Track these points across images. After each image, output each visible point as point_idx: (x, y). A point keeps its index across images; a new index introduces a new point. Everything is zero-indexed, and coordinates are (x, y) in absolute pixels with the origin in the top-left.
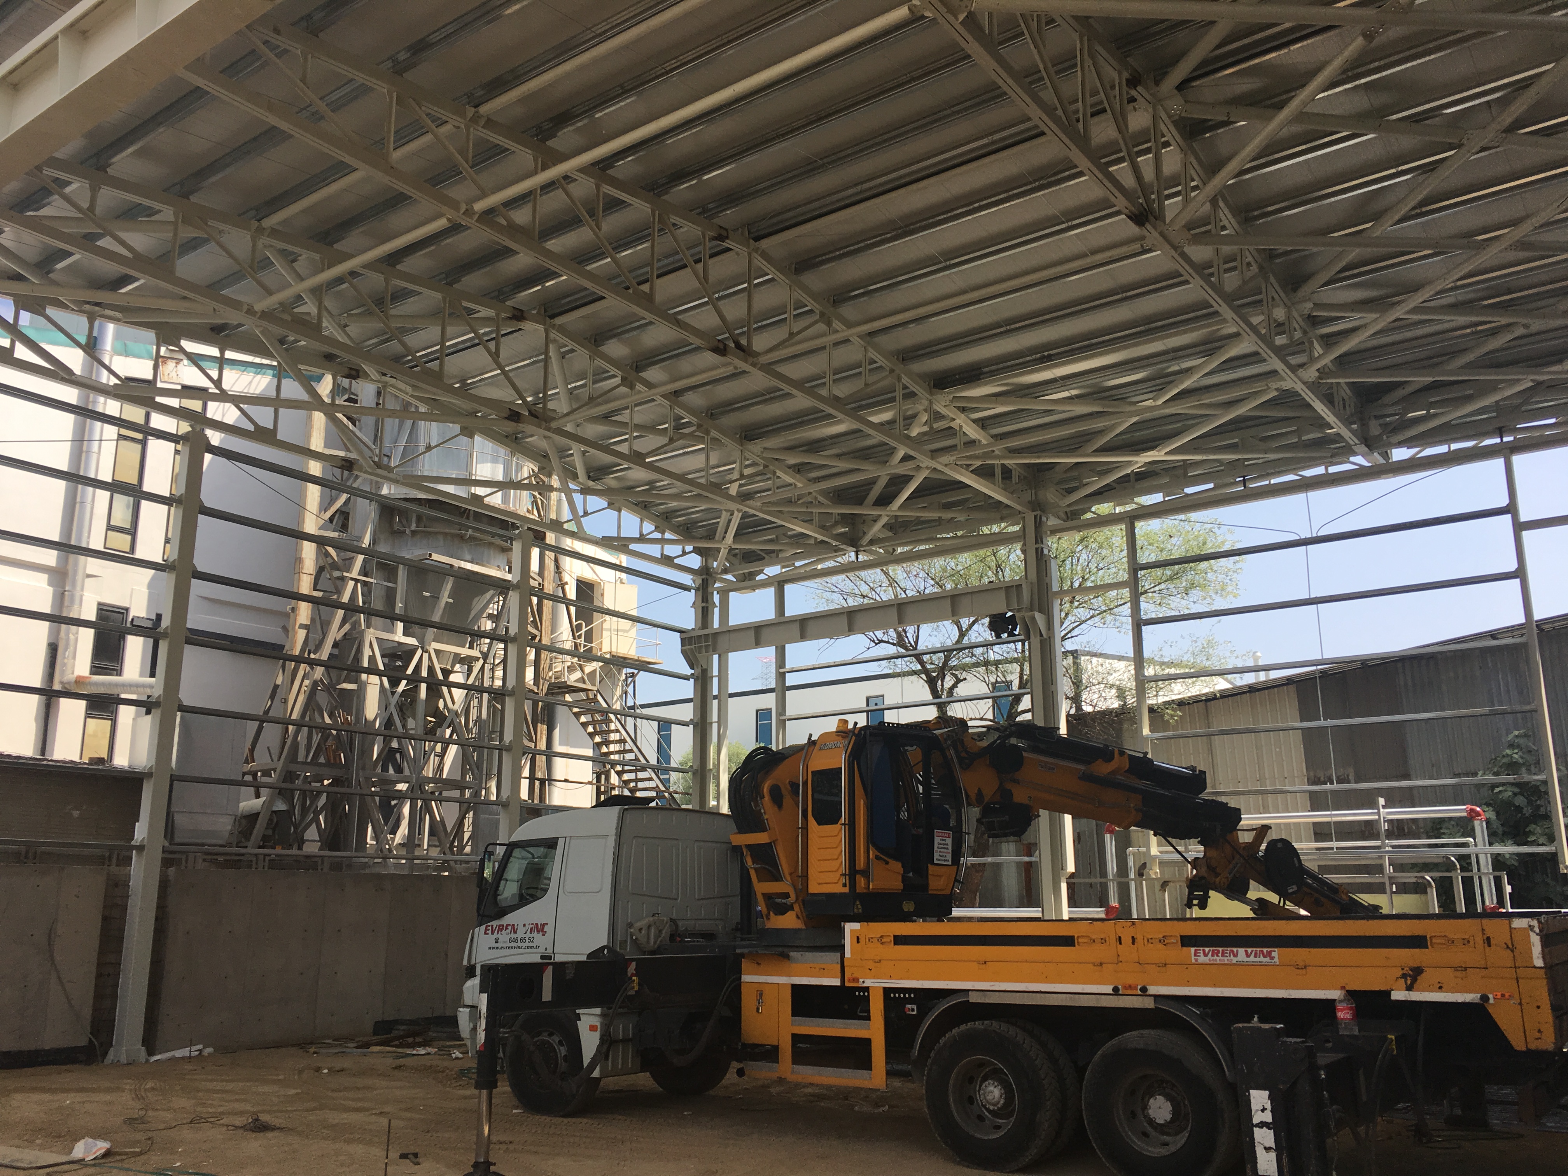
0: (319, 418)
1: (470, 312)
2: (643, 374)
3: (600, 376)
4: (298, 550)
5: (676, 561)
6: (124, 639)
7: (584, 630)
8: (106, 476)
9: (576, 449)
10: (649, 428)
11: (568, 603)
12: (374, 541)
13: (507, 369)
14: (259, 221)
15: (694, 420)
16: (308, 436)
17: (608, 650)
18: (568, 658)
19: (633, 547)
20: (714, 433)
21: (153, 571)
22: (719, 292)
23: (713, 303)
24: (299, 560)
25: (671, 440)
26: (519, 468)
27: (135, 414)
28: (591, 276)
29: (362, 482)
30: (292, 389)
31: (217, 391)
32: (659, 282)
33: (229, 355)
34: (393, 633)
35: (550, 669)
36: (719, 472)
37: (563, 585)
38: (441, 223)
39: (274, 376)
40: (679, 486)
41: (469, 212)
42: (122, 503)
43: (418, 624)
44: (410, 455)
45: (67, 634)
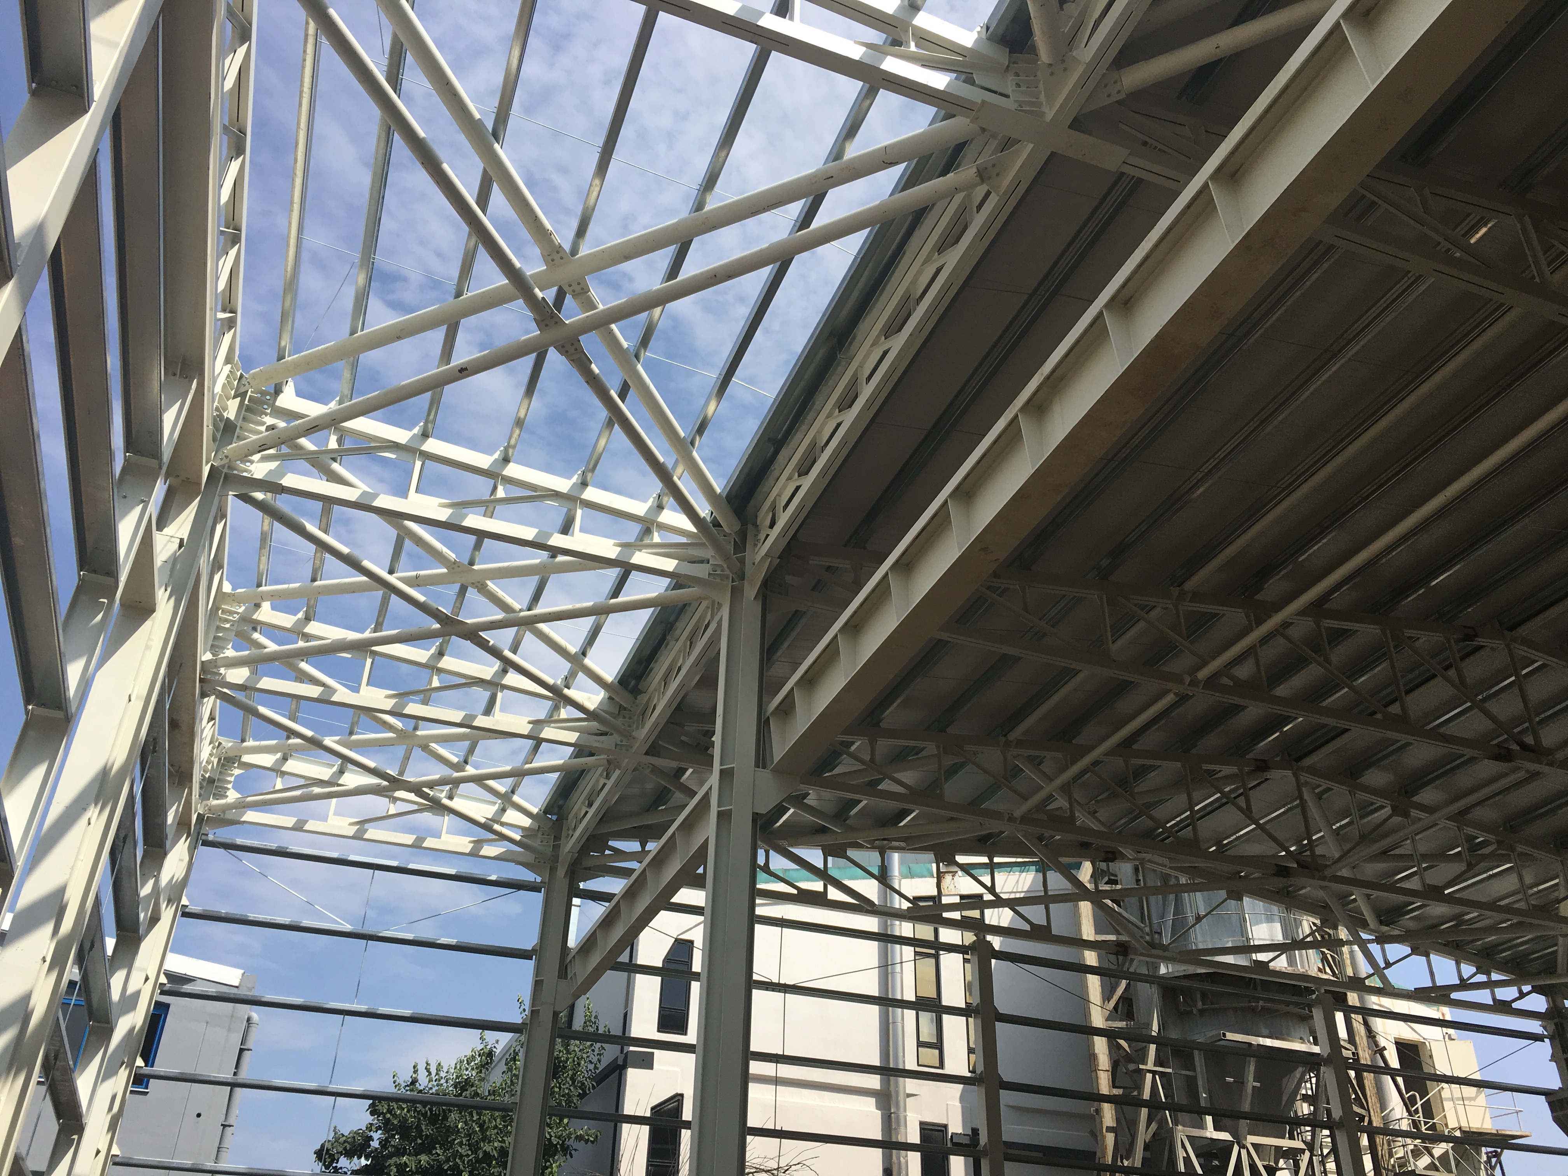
0: (1086, 908)
1: (1212, 773)
2: (1416, 799)
3: (1366, 810)
4: (1090, 1046)
5: (1514, 1005)
6: (948, 1160)
7: (1419, 1103)
8: (910, 996)
9: (1356, 895)
10: (1439, 856)
11: (1393, 1073)
12: (1163, 1026)
13: (1261, 822)
14: (1005, 736)
15: (1491, 837)
16: (1078, 925)
17: (1457, 1125)
18: (1409, 1141)
19: (1455, 996)
20: (1520, 848)
21: (962, 1086)
22: (1482, 693)
23: (1479, 706)
24: (1093, 1057)
25: (1470, 866)
26: (1299, 924)
27: (925, 932)
28: (1331, 712)
29: (1138, 965)
30: (1057, 882)
31: (993, 898)
32: (1409, 698)
33: (997, 860)
34: (1203, 1129)
35: (1391, 1155)
36: (1540, 891)
37: (1381, 1051)
38: (1169, 699)
39: (1037, 871)
40: (1495, 916)
41: (1194, 683)
42: (926, 1018)
43: (1228, 1117)
44: (1181, 928)
45: (898, 1158)
